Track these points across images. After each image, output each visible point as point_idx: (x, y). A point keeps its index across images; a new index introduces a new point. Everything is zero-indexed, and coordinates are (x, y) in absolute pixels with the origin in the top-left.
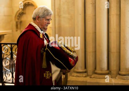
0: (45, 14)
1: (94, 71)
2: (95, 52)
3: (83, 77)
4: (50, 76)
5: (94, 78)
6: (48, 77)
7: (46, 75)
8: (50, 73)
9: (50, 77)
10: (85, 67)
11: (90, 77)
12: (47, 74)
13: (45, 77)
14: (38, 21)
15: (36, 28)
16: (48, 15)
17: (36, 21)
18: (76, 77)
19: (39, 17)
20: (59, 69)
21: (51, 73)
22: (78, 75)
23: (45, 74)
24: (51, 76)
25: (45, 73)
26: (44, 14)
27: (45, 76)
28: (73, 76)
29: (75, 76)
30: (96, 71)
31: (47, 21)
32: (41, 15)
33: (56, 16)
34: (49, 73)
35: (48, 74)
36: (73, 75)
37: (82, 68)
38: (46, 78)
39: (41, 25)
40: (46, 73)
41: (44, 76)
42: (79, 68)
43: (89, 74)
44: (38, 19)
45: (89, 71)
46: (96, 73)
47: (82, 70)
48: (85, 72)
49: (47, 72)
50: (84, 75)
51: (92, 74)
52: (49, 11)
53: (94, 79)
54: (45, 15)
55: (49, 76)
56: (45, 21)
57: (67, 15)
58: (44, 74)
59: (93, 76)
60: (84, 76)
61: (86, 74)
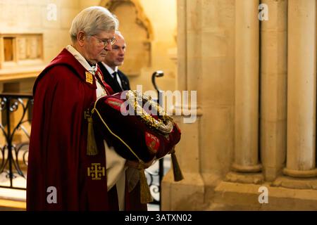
0: (99, 27)
1: (282, 168)
2: (285, 120)
3: (253, 183)
4: (102, 173)
5: (280, 185)
6: (96, 176)
7: (93, 172)
8: (102, 166)
9: (102, 176)
10: (260, 160)
11: (271, 183)
12: (94, 169)
13: (91, 177)
14: (80, 43)
15: (77, 58)
16: (104, 29)
17: (77, 43)
18: (236, 184)
19: (83, 34)
20: (122, 160)
21: (103, 168)
22: (242, 177)
23: (91, 170)
24: (104, 175)
25: (90, 167)
26: (95, 27)
27: (91, 174)
28: (230, 181)
29: (235, 182)
30: (286, 170)
31: (103, 43)
32: (87, 28)
33: (188, 32)
34: (100, 168)
35: (98, 169)
36: (229, 178)
37: (251, 162)
38: (93, 179)
39: (89, 53)
40: (92, 168)
41: (89, 175)
42: (244, 162)
43: (267, 176)
44: (81, 38)
45: (267, 170)
46: (286, 175)
47: (250, 165)
48: (260, 171)
49: (96, 165)
50: (257, 178)
51: (277, 177)
52: (108, 21)
53: (280, 188)
54: (98, 29)
55: (100, 175)
56: (97, 43)
57: (215, 30)
58: (89, 169)
59: (277, 183)
60: (256, 180)
61: (260, 175)
